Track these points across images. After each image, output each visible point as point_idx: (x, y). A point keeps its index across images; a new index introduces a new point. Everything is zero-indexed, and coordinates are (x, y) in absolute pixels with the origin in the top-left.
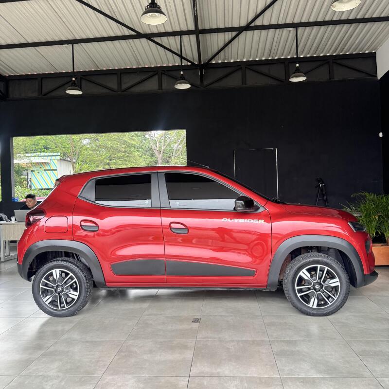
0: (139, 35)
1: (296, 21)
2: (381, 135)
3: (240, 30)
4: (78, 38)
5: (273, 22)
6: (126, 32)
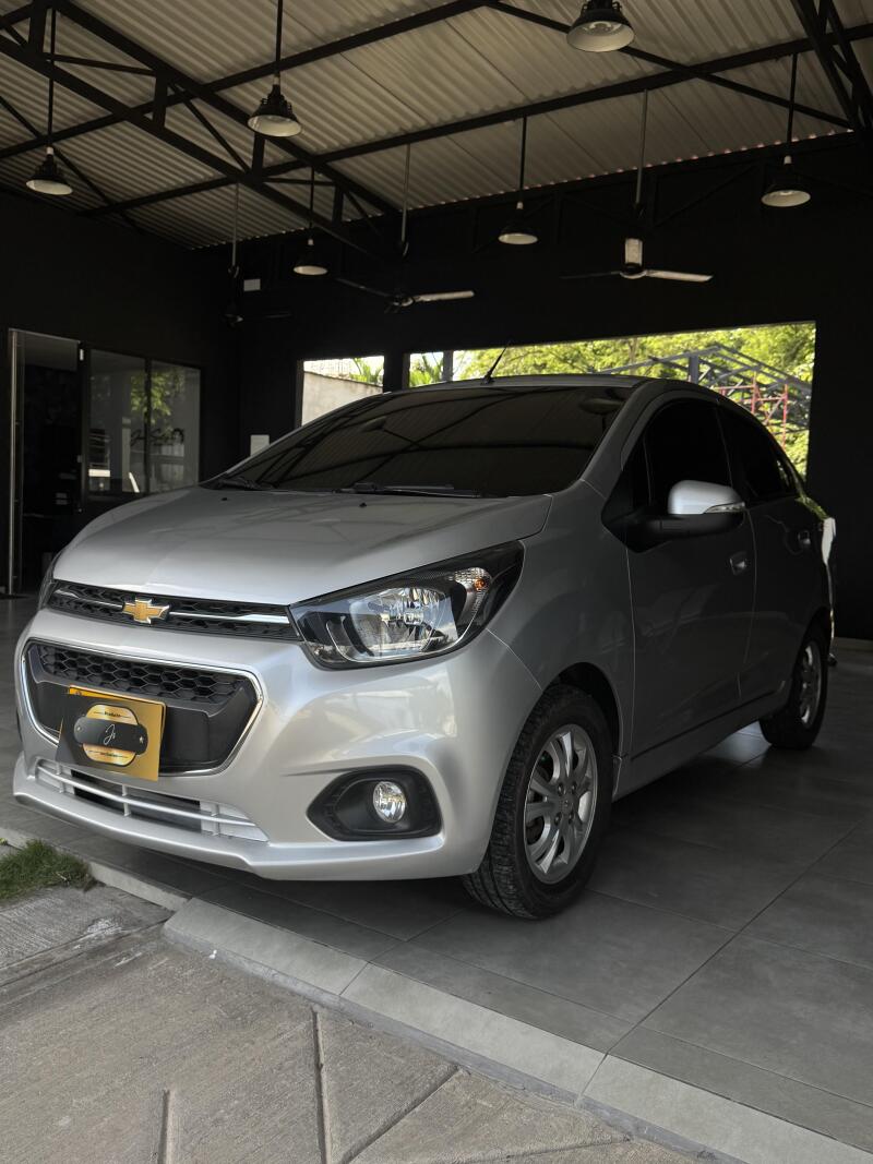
6: (647, 67)
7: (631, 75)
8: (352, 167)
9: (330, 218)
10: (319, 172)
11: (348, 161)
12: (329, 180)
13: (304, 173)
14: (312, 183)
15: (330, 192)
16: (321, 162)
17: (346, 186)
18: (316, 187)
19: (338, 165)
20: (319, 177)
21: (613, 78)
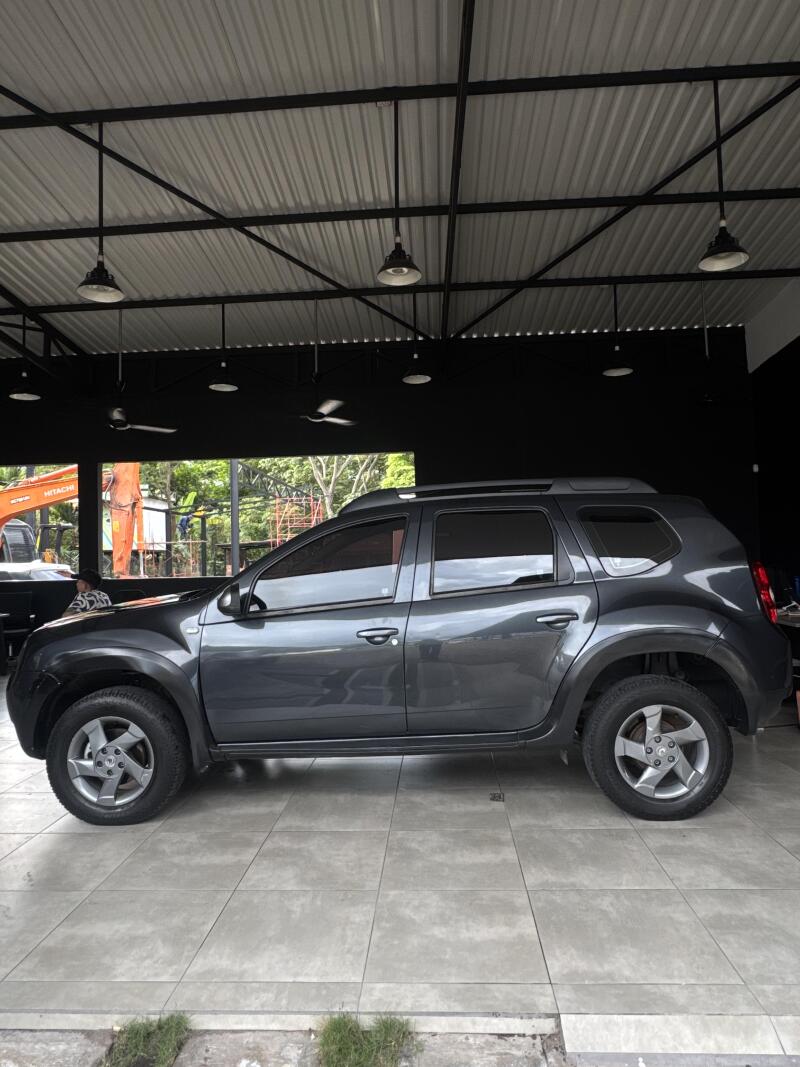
0: (341, 292)
1: (615, 273)
2: (756, 468)
3: (518, 286)
4: (233, 292)
5: (577, 274)
6: (320, 285)
7: (307, 288)
8: (58, 320)
9: (41, 355)
10: (32, 320)
11: (57, 315)
12: (38, 327)
13: (17, 319)
14: (24, 328)
15: (40, 336)
16: (35, 312)
17: (52, 334)
18: (27, 332)
19: (46, 316)
20: (33, 323)
21: (294, 288)
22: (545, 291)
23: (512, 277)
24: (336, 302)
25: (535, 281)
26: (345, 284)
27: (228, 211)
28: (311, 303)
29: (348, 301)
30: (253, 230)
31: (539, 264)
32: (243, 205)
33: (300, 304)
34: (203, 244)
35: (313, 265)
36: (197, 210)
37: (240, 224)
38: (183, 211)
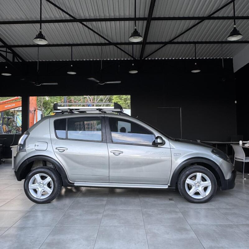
0: (110, 44)
1: (196, 40)
2: (236, 102)
3: (165, 44)
4: (75, 43)
5: (183, 41)
6: (103, 41)
7: (99, 42)
8: (17, 50)
9: (12, 61)
10: (9, 50)
11: (17, 48)
12: (11, 52)
13: (4, 49)
14: (6, 52)
15: (12, 55)
16: (10, 47)
17: (15, 55)
19: (14, 49)
21: (95, 42)
22: (173, 45)
23: (164, 41)
24: (107, 47)
25: (171, 42)
26: (111, 41)
27: (77, 17)
28: (100, 47)
29: (111, 47)
30: (85, 23)
31: (173, 37)
32: (82, 15)
33: (96, 47)
34: (68, 27)
35: (102, 35)
36: (68, 16)
37: (81, 21)
38: (63, 16)
